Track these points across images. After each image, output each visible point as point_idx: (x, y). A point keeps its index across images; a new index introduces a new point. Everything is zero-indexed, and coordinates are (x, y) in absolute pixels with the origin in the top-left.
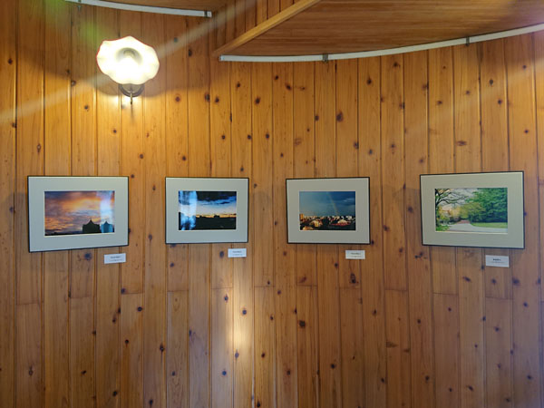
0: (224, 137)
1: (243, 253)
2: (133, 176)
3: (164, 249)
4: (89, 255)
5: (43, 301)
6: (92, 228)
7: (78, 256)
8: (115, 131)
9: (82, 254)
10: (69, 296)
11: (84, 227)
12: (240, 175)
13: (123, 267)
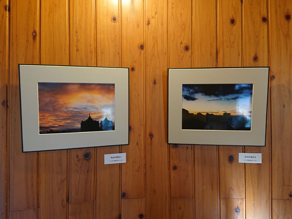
0: (233, 22)
1: (257, 158)
2: (133, 69)
3: (166, 149)
4: (89, 155)
5: (38, 207)
6: (91, 125)
7: (77, 156)
8: (114, 19)
9: (81, 154)
10: (68, 200)
11: (83, 123)
12: (253, 64)
13: (124, 168)
